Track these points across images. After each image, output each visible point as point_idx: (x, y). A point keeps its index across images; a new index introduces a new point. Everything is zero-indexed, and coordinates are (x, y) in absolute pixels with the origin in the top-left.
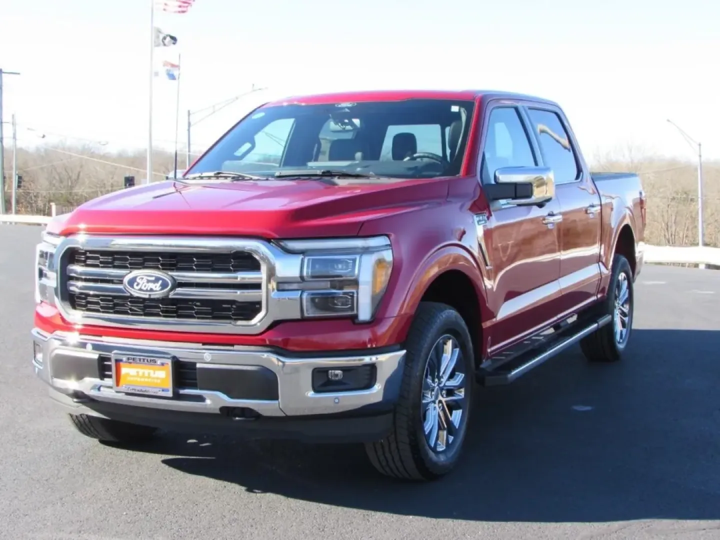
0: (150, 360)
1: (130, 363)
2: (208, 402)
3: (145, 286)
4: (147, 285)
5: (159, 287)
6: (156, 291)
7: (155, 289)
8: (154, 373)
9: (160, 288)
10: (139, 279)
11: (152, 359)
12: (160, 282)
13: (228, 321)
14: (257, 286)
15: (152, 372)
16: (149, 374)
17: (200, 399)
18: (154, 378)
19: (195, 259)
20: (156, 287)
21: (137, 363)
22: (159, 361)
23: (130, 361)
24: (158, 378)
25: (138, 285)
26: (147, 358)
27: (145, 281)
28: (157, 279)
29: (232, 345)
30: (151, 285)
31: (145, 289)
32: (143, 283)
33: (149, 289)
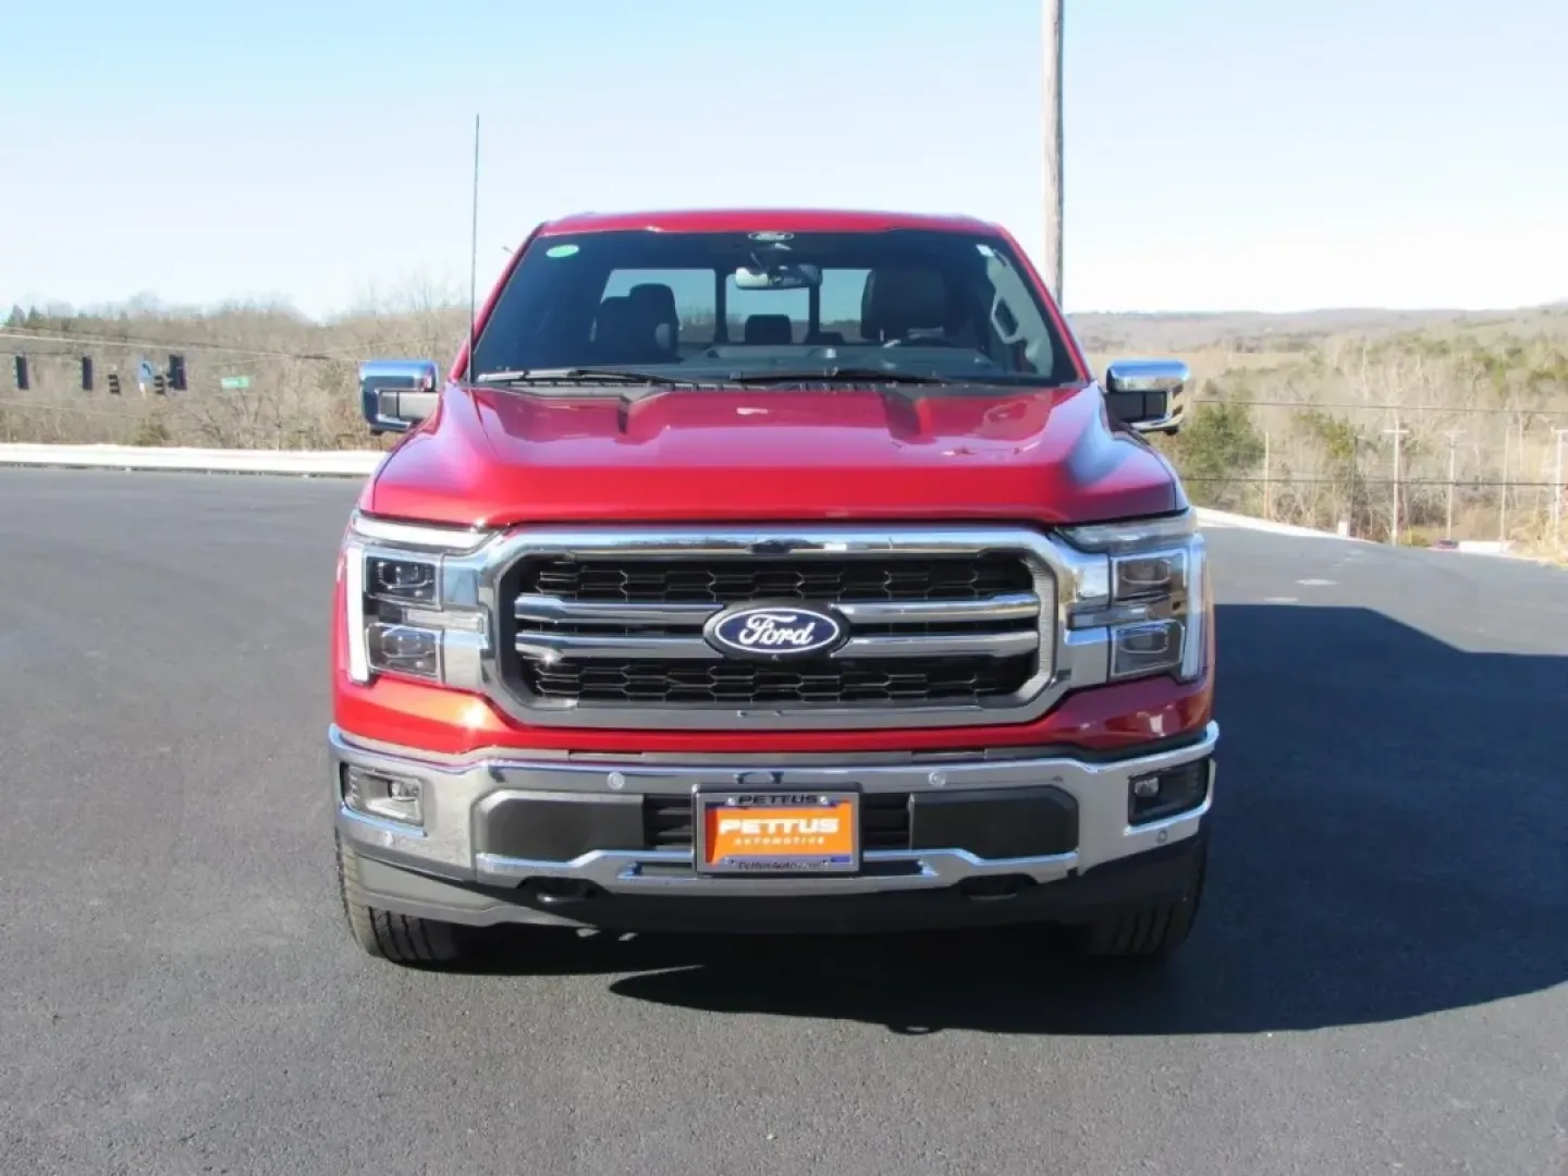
0: (802, 798)
1: (745, 808)
2: (927, 871)
3: (770, 637)
4: (776, 634)
5: (808, 636)
6: (799, 646)
7: (795, 642)
8: (809, 825)
9: (811, 638)
10: (755, 621)
11: (806, 794)
12: (811, 626)
13: (966, 698)
14: (1029, 623)
15: (802, 824)
16: (795, 827)
17: (912, 867)
18: (808, 836)
19: (886, 573)
20: (799, 637)
21: (768, 806)
22: (823, 800)
23: (745, 803)
24: (817, 835)
25: (751, 633)
26: (792, 794)
27: (772, 625)
28: (802, 622)
29: (981, 749)
30: (786, 634)
31: (769, 642)
32: (765, 630)
33: (780, 642)
